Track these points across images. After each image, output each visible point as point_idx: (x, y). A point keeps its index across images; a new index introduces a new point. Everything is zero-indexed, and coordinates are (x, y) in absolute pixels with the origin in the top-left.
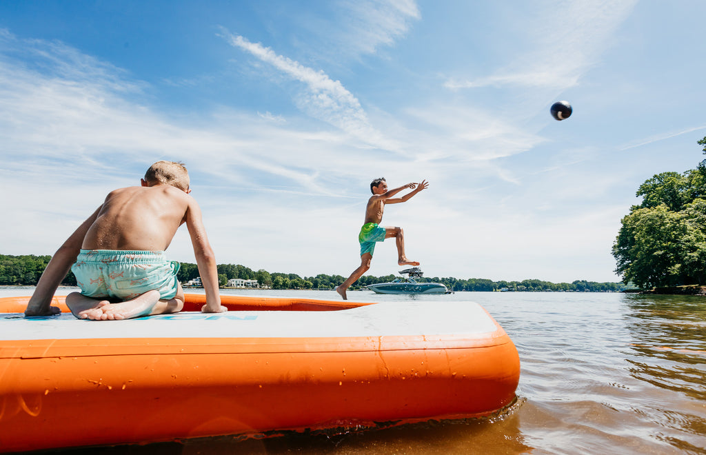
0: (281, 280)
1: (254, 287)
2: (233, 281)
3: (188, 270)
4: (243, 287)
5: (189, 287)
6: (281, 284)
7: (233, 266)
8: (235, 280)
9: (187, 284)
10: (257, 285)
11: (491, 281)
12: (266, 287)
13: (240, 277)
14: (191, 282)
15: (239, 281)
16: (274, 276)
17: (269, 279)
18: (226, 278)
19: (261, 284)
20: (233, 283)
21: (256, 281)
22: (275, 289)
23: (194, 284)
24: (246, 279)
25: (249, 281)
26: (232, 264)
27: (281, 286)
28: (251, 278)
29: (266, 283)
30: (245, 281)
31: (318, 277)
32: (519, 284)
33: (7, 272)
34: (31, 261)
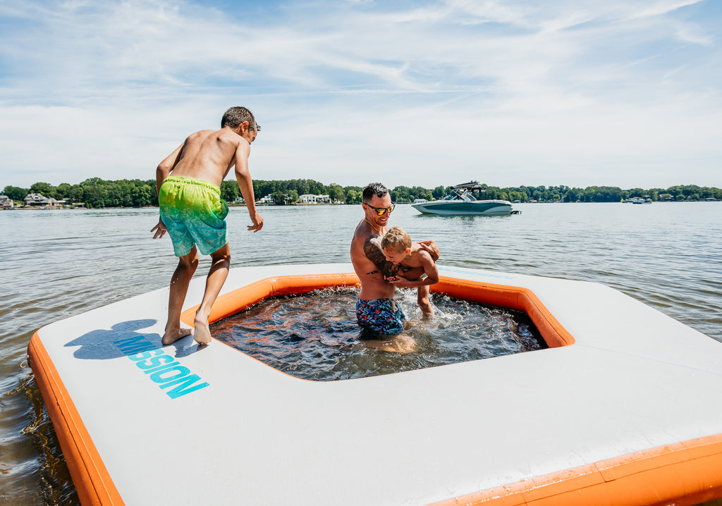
0: (353, 193)
1: (326, 202)
2: (304, 197)
3: (260, 187)
4: (315, 203)
5: (262, 204)
6: (355, 198)
7: (304, 181)
8: (306, 196)
9: (259, 202)
10: (329, 201)
11: (619, 189)
12: (339, 202)
13: (311, 192)
14: (263, 200)
15: (311, 196)
16: (347, 190)
17: (341, 194)
18: (297, 195)
19: (333, 199)
20: (304, 199)
21: (328, 196)
22: (348, 204)
23: (266, 202)
24: (317, 194)
25: (321, 196)
26: (302, 179)
27: (355, 201)
28: (323, 193)
29: (338, 198)
30: (316, 197)
31: (396, 189)
32: (661, 192)
33: (111, 196)
34: (126, 185)
